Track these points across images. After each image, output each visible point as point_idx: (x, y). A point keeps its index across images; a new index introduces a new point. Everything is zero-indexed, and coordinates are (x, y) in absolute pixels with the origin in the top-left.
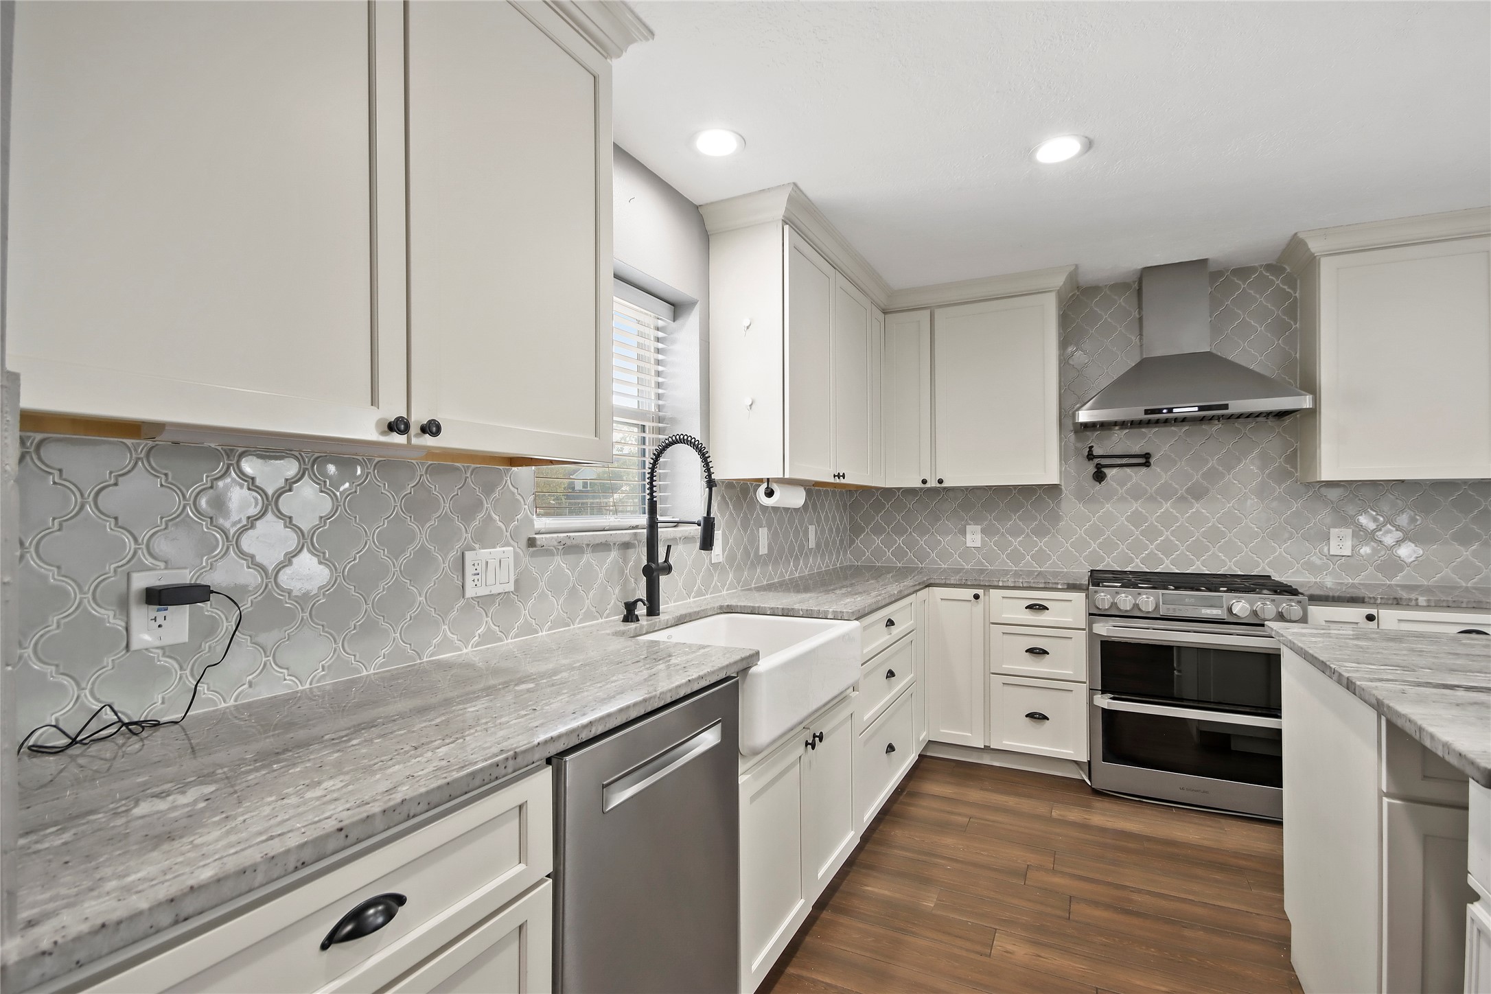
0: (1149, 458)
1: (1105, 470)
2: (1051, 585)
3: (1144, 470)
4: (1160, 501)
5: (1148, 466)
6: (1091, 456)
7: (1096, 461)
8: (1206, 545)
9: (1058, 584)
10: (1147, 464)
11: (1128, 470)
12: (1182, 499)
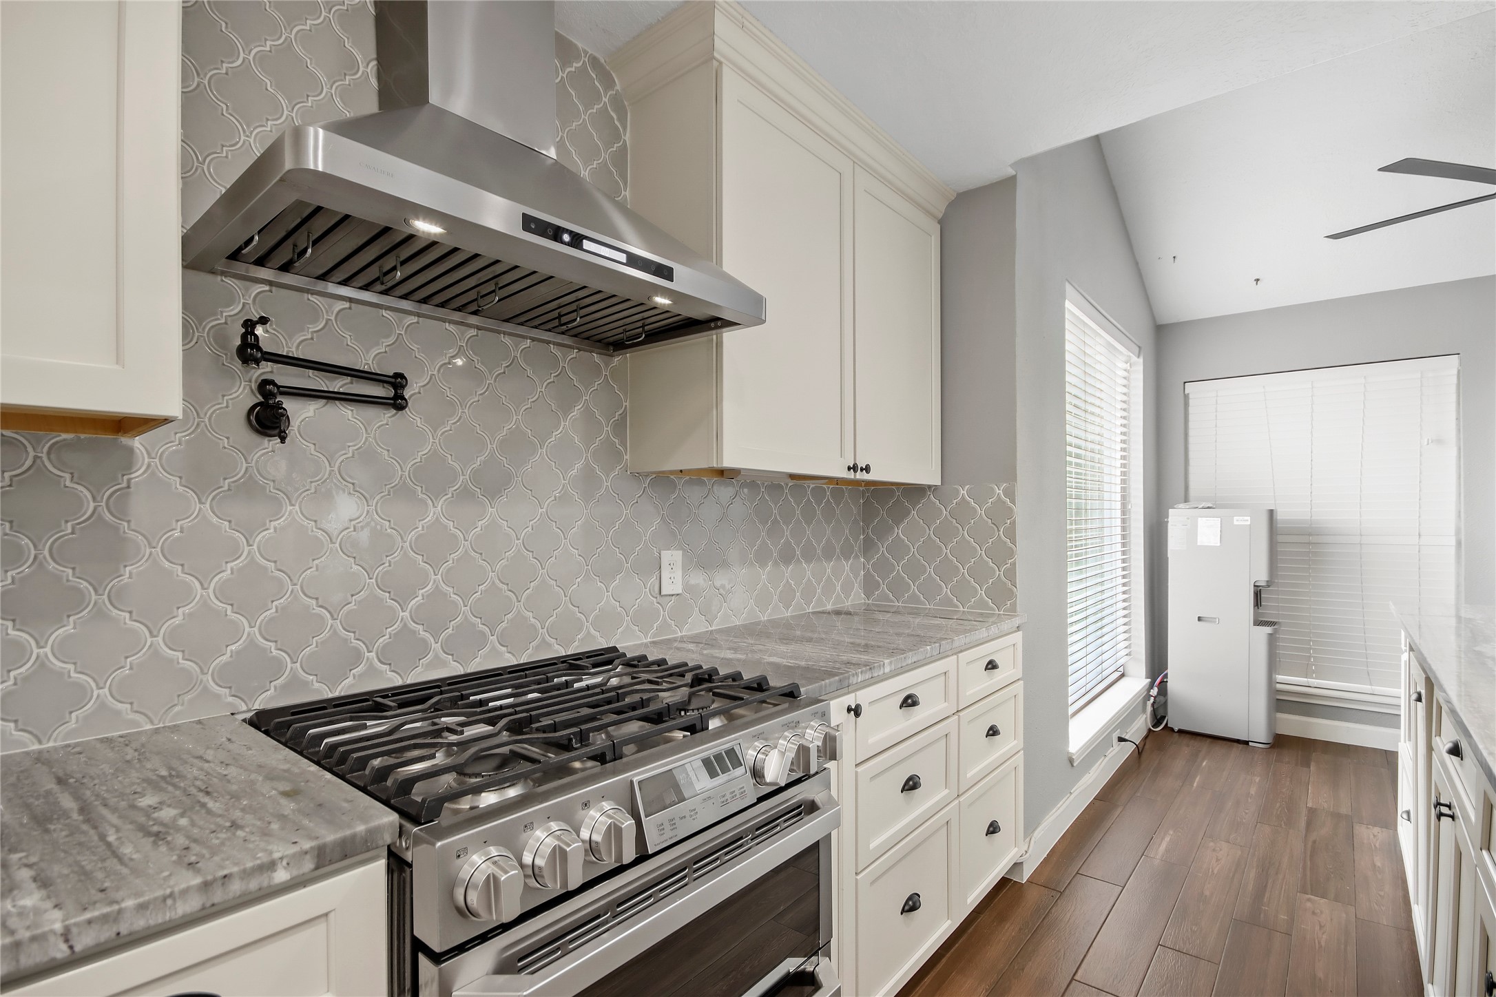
0: (403, 387)
1: (289, 404)
2: (236, 887)
3: (386, 416)
4: (422, 500)
5: (400, 408)
6: (249, 352)
7: (266, 369)
8: (507, 597)
9: (271, 866)
10: (397, 403)
11: (347, 412)
12: (465, 494)
